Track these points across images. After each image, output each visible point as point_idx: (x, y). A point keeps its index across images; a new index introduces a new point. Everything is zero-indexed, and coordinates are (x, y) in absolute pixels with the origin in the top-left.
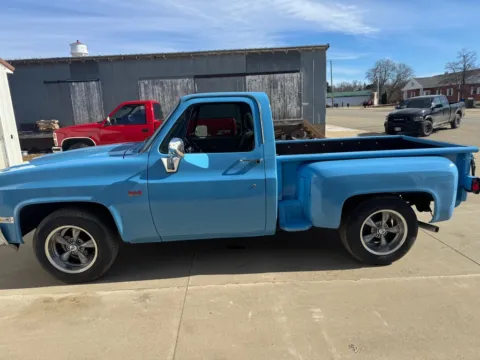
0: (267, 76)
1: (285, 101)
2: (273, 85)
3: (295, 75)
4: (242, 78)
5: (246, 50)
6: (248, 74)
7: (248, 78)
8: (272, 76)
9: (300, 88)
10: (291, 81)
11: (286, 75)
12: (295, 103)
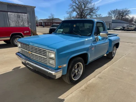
0: (16, 13)
1: (23, 22)
2: (19, 17)
3: (26, 14)
4: (6, 13)
5: (7, 3)
6: (9, 12)
7: (9, 13)
8: (18, 13)
9: (28, 19)
10: (25, 16)
11: (23, 14)
12: (27, 23)
